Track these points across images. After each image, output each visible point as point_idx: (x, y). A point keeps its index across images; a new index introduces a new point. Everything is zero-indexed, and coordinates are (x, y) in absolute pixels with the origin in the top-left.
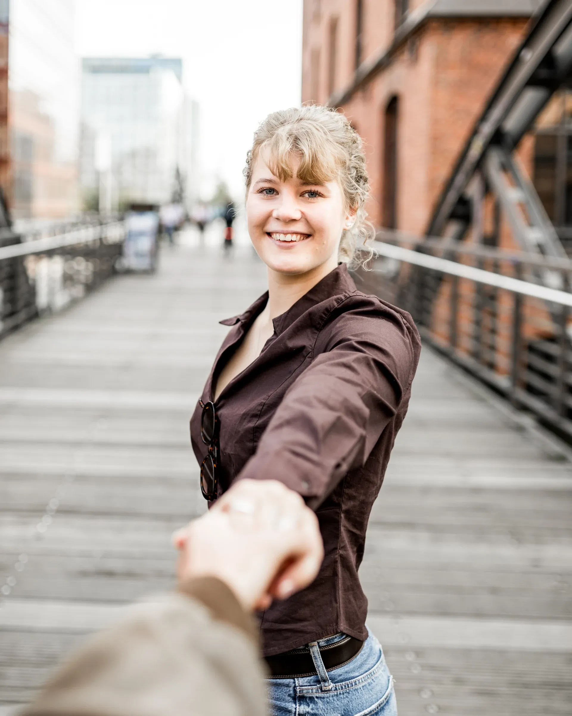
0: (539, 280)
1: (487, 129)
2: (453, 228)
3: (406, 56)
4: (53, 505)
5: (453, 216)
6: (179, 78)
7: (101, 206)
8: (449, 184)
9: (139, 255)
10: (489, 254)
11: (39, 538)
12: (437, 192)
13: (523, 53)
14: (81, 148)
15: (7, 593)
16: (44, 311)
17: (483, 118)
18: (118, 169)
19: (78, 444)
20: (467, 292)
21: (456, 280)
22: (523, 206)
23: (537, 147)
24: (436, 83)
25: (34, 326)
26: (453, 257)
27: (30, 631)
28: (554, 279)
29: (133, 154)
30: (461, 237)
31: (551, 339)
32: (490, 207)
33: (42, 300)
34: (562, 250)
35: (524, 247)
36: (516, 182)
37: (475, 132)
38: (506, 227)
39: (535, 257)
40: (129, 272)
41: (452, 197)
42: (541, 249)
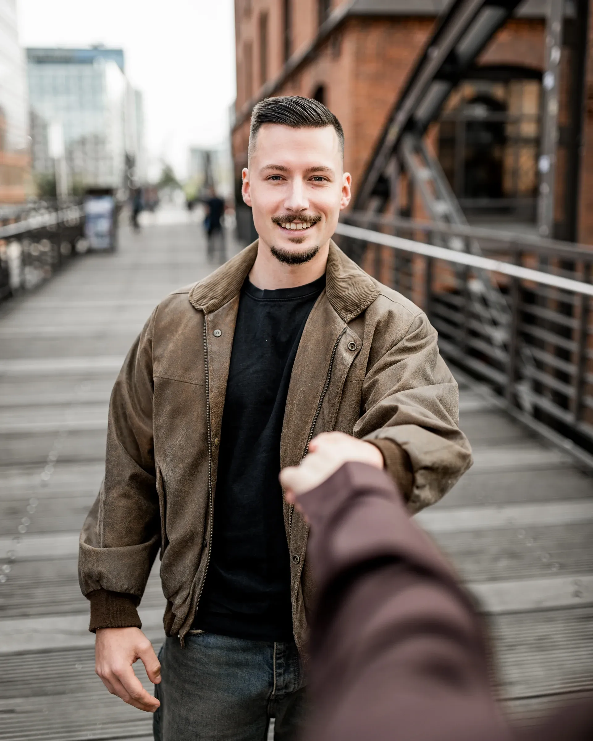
0: (445, 244)
1: (401, 117)
2: (374, 204)
3: (329, 51)
4: (52, 457)
5: (375, 193)
6: (122, 68)
7: (58, 192)
8: (370, 165)
9: (99, 235)
10: (405, 224)
11: (44, 485)
12: (360, 171)
13: (430, 50)
14: (33, 136)
15: (23, 532)
16: (17, 290)
17: (398, 106)
18: (70, 155)
19: (67, 405)
20: (387, 258)
21: (379, 247)
22: (432, 183)
23: (441, 132)
24: (356, 75)
25: (10, 304)
26: (376, 228)
27: (50, 559)
28: (457, 243)
29: (83, 142)
30: (381, 210)
31: (455, 292)
32: (405, 183)
33: (15, 279)
34: (464, 218)
35: (433, 217)
36: (425, 163)
37: (391, 120)
38: (419, 200)
39: (441, 226)
40: (90, 252)
41: (373, 177)
42: (447, 218)
